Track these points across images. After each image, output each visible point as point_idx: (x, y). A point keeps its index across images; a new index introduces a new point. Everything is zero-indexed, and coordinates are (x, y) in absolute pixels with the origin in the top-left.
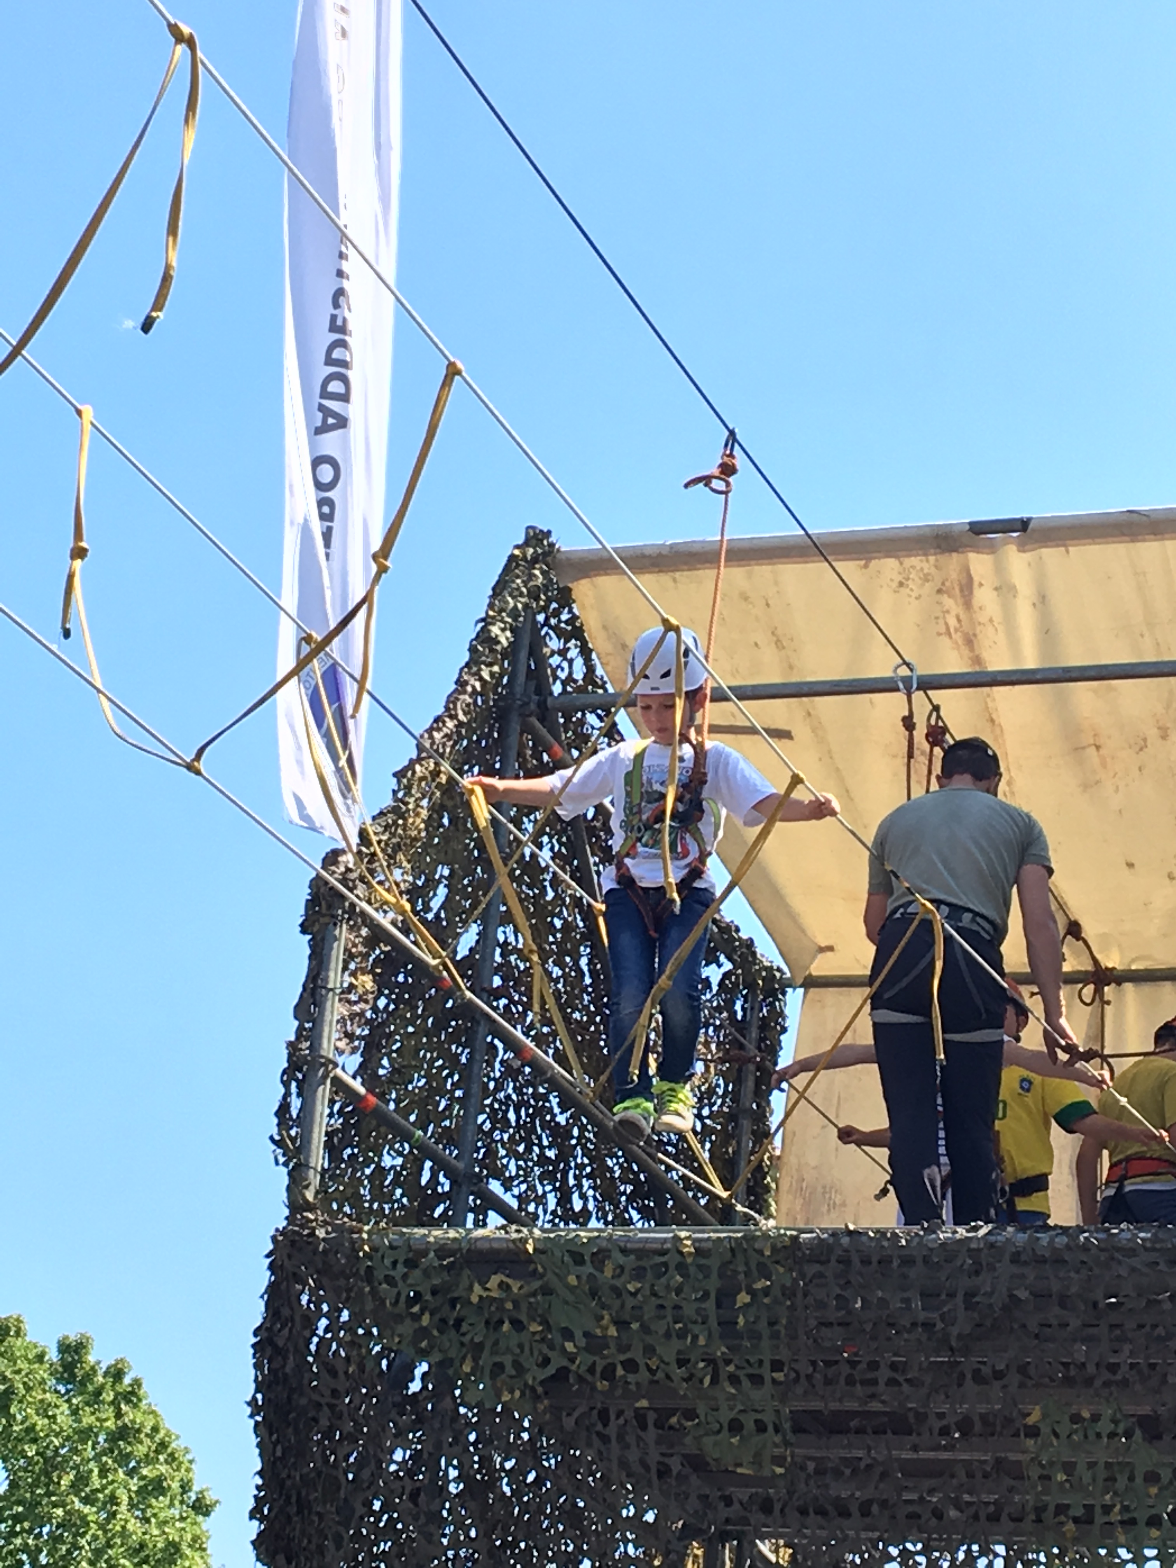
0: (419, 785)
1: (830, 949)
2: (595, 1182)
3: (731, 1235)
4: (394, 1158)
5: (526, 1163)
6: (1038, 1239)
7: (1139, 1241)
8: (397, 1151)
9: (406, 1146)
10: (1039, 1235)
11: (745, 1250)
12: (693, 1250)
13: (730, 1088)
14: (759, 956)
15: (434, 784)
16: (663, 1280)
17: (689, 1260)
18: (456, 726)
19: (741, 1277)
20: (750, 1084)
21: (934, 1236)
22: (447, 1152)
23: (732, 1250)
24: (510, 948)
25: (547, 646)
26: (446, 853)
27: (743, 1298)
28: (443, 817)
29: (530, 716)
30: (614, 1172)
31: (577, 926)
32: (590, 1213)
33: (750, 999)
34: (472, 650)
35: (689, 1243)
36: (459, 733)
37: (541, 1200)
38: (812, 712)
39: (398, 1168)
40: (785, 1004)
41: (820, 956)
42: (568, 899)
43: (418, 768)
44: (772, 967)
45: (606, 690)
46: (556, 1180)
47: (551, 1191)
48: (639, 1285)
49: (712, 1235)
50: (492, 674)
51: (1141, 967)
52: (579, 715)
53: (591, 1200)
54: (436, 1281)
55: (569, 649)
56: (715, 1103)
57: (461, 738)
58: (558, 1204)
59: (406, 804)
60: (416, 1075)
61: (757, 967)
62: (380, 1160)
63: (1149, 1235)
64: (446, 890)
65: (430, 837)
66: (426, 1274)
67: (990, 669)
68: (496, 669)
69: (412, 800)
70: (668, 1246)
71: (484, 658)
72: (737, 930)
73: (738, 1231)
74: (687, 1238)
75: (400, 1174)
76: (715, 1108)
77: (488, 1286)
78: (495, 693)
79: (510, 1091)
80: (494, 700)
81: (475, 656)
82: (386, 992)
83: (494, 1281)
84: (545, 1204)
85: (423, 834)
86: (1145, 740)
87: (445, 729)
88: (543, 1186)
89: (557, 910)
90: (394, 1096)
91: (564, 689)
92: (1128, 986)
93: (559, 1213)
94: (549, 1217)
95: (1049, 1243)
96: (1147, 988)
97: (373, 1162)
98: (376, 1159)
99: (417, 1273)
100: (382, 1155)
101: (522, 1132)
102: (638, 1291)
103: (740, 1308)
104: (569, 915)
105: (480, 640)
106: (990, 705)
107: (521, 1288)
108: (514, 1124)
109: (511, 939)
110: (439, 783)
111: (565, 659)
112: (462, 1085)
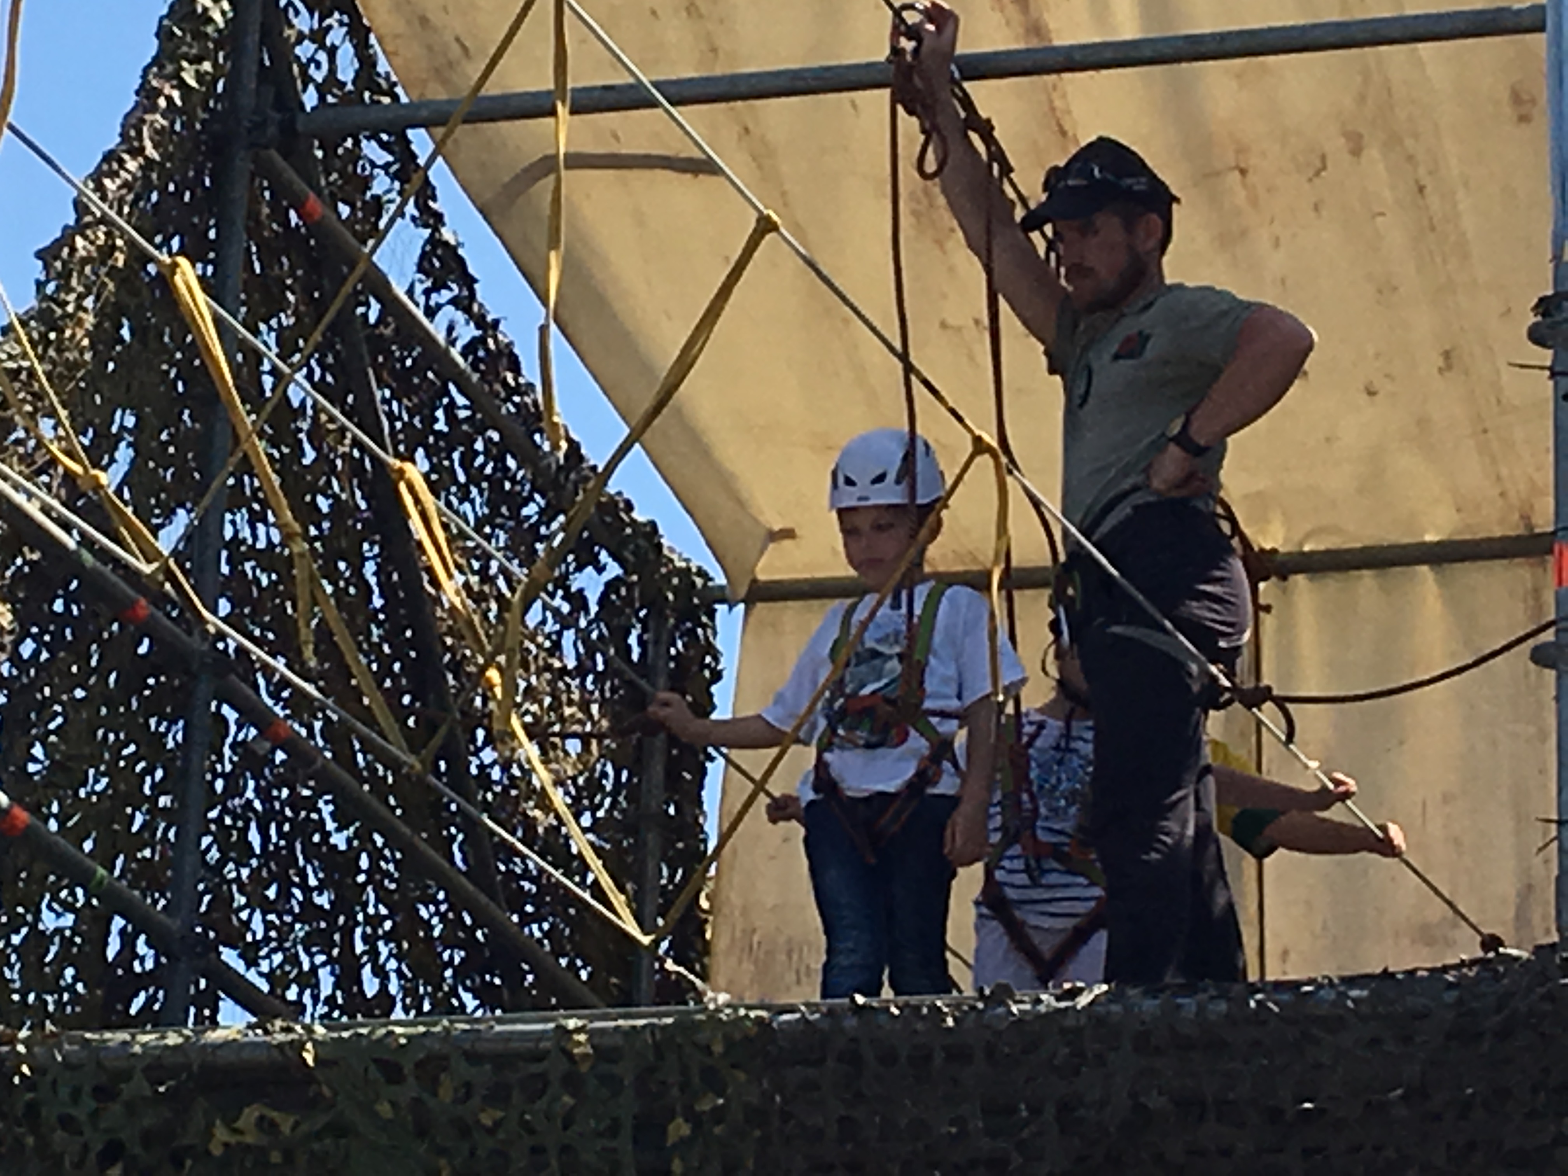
0: (81, 273)
1: (788, 534)
2: (399, 946)
3: (655, 1021)
4: (59, 915)
5: (280, 917)
6: (1179, 1007)
7: (1350, 1004)
8: (62, 903)
9: (79, 892)
10: (1180, 1001)
11: (680, 1046)
12: (590, 1051)
13: (624, 778)
14: (666, 552)
15: (103, 270)
16: (541, 1104)
17: (584, 1068)
18: (141, 167)
19: (675, 1092)
20: (657, 770)
21: (1001, 1010)
22: (149, 901)
23: (657, 1046)
24: (243, 548)
25: (291, 26)
26: (128, 389)
27: (680, 1128)
28: (121, 326)
29: (267, 147)
30: (432, 928)
31: (357, 507)
32: (393, 999)
33: (651, 624)
34: (163, 34)
35: (582, 1038)
36: (146, 178)
37: (309, 980)
38: (751, 127)
39: (68, 933)
40: (715, 634)
41: (771, 546)
42: (339, 462)
43: (80, 242)
44: (689, 569)
45: (395, 98)
46: (334, 945)
47: (324, 964)
48: (500, 1114)
49: (621, 1022)
50: (200, 76)
51: (1322, 547)
52: (349, 143)
53: (393, 976)
54: (147, 1122)
55: (330, 27)
56: (601, 805)
57: (148, 187)
58: (336, 986)
59: (63, 304)
60: (92, 772)
61: (664, 570)
62: (38, 918)
63: (1365, 993)
64: (131, 452)
65: (100, 361)
66: (131, 1108)
67: (1058, 42)
68: (207, 66)
69: (72, 297)
70: (545, 1045)
71: (185, 49)
72: (629, 507)
73: (667, 1015)
74: (578, 1030)
75: (71, 941)
76: (601, 814)
77: (239, 1124)
78: (206, 109)
79: (250, 794)
80: (203, 122)
81: (171, 46)
82: (35, 630)
83: (250, 1115)
84: (316, 986)
85: (88, 356)
86: (1323, 158)
87: (123, 173)
88: (311, 955)
89: (322, 482)
90: (55, 808)
91: (322, 98)
92: (1300, 580)
93: (340, 1001)
94: (322, 1009)
95: (1197, 1014)
96: (1333, 583)
97: (26, 923)
98: (29, 918)
99: (116, 1108)
100: (39, 911)
101: (273, 866)
102: (498, 1124)
103: (675, 1146)
104: (342, 490)
105: (178, 16)
106: (1058, 103)
107: (295, 1126)
108: (258, 851)
109: (246, 533)
110: (113, 267)
111: (322, 46)
112: (168, 786)
